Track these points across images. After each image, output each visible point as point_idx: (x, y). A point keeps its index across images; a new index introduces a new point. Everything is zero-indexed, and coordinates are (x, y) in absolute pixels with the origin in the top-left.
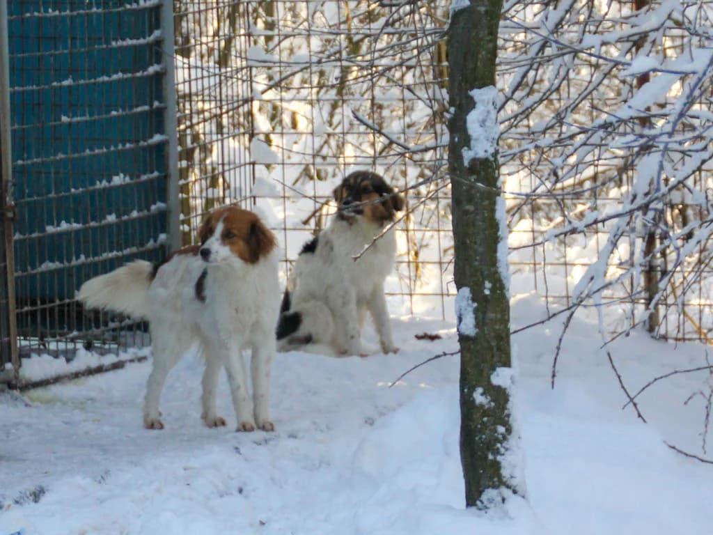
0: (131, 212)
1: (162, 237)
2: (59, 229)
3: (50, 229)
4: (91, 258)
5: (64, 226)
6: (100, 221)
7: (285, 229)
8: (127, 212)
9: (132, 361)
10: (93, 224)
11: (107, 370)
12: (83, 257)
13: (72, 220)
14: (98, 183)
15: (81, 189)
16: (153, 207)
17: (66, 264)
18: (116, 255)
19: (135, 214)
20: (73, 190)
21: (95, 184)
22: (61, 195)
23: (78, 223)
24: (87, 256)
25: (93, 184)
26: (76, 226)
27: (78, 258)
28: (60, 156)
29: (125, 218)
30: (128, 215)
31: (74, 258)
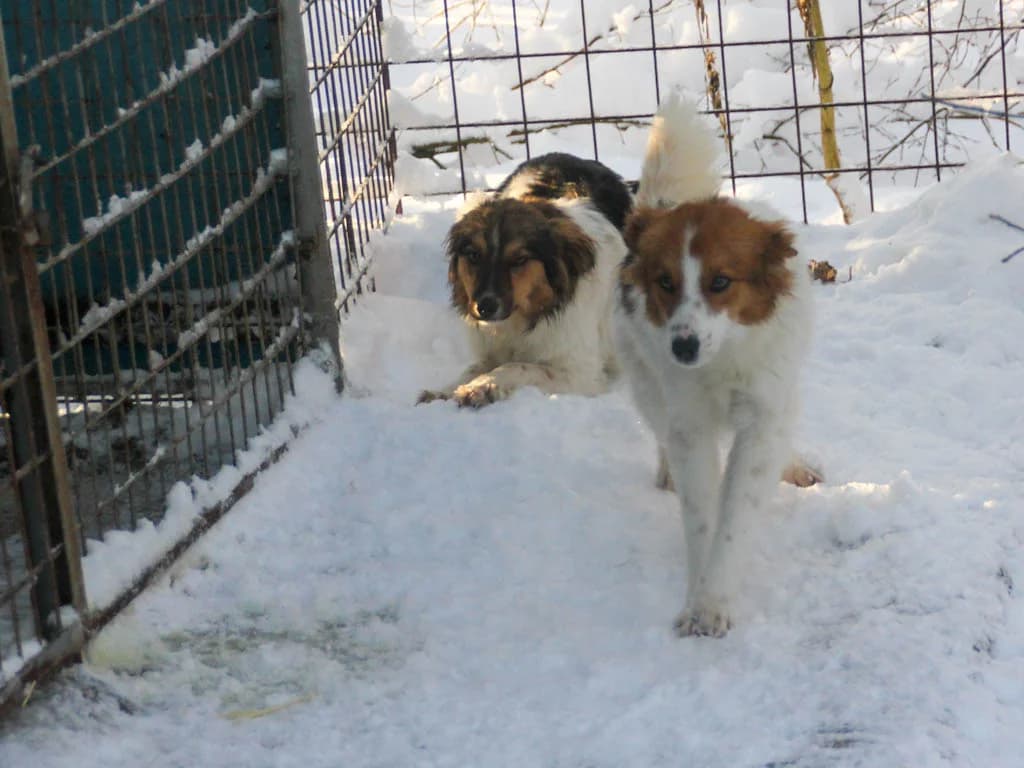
0: (223, 122)
1: (278, 156)
2: (108, 217)
3: (93, 225)
4: (172, 263)
5: (117, 206)
6: (178, 169)
7: (450, 59)
8: (216, 128)
9: (264, 466)
10: (166, 180)
11: (227, 509)
12: (156, 266)
13: (129, 185)
14: (164, 77)
15: (136, 105)
16: (255, 94)
17: (131, 297)
18: (210, 235)
19: (230, 124)
20: (122, 112)
21: (158, 81)
22: (102, 132)
23: (140, 189)
24: (163, 261)
25: (157, 82)
26: (137, 196)
27: (148, 271)
28: (92, 36)
29: (217, 140)
30: (219, 132)
31: (142, 275)
